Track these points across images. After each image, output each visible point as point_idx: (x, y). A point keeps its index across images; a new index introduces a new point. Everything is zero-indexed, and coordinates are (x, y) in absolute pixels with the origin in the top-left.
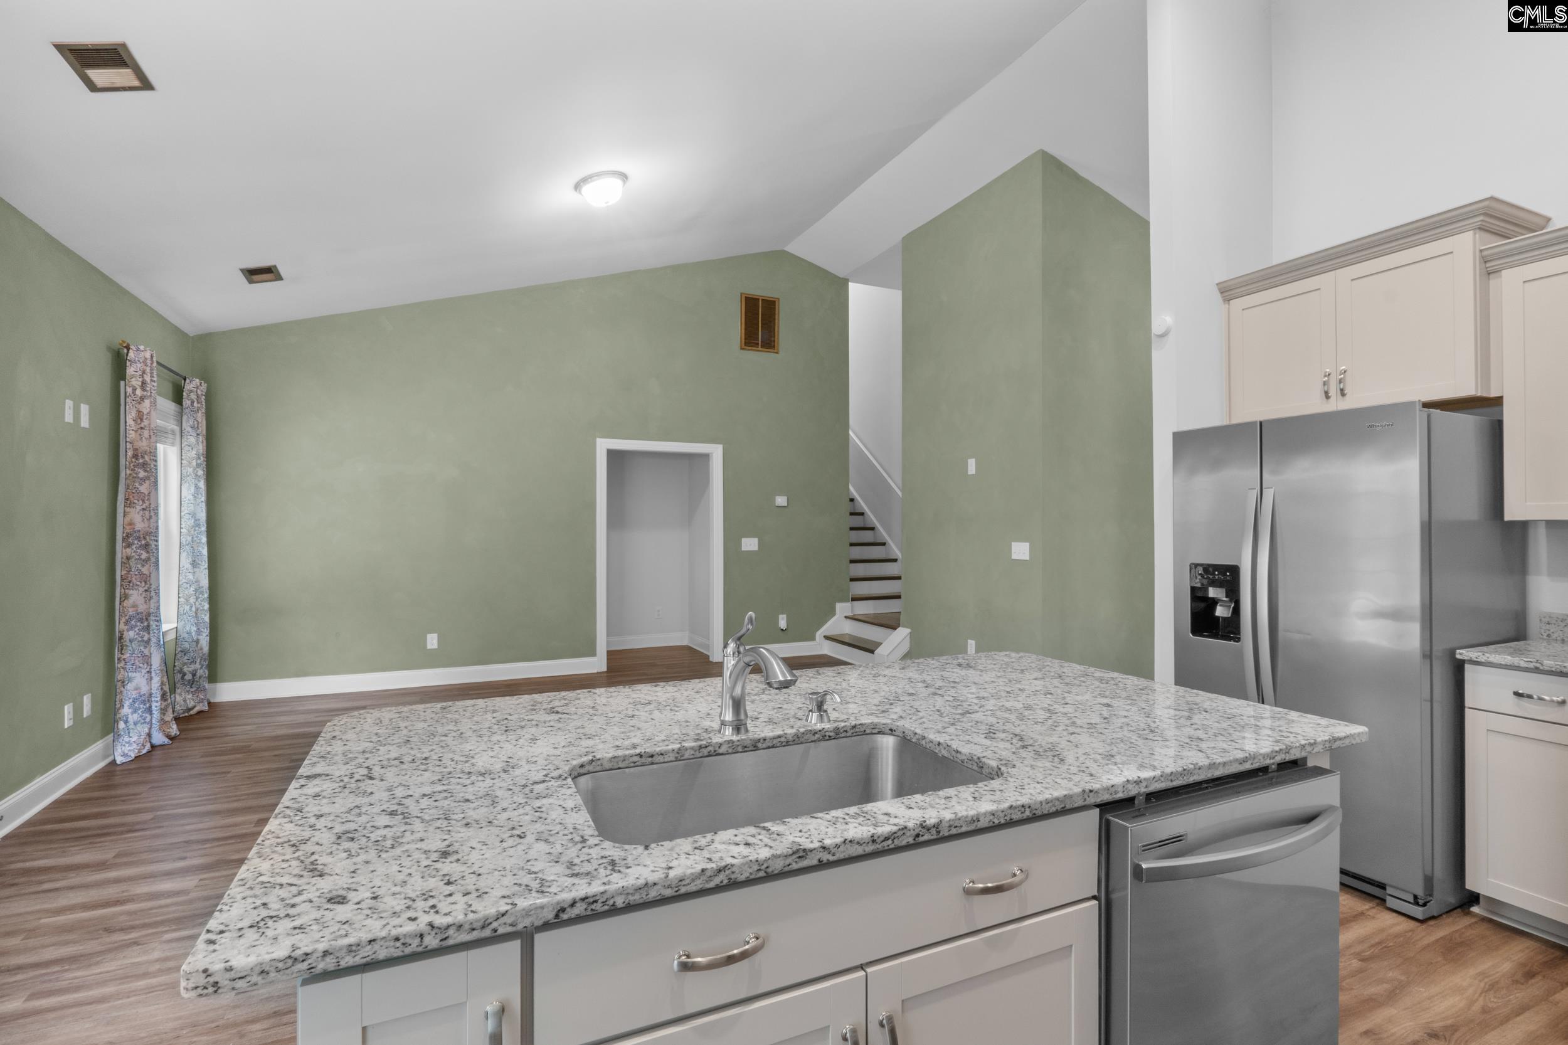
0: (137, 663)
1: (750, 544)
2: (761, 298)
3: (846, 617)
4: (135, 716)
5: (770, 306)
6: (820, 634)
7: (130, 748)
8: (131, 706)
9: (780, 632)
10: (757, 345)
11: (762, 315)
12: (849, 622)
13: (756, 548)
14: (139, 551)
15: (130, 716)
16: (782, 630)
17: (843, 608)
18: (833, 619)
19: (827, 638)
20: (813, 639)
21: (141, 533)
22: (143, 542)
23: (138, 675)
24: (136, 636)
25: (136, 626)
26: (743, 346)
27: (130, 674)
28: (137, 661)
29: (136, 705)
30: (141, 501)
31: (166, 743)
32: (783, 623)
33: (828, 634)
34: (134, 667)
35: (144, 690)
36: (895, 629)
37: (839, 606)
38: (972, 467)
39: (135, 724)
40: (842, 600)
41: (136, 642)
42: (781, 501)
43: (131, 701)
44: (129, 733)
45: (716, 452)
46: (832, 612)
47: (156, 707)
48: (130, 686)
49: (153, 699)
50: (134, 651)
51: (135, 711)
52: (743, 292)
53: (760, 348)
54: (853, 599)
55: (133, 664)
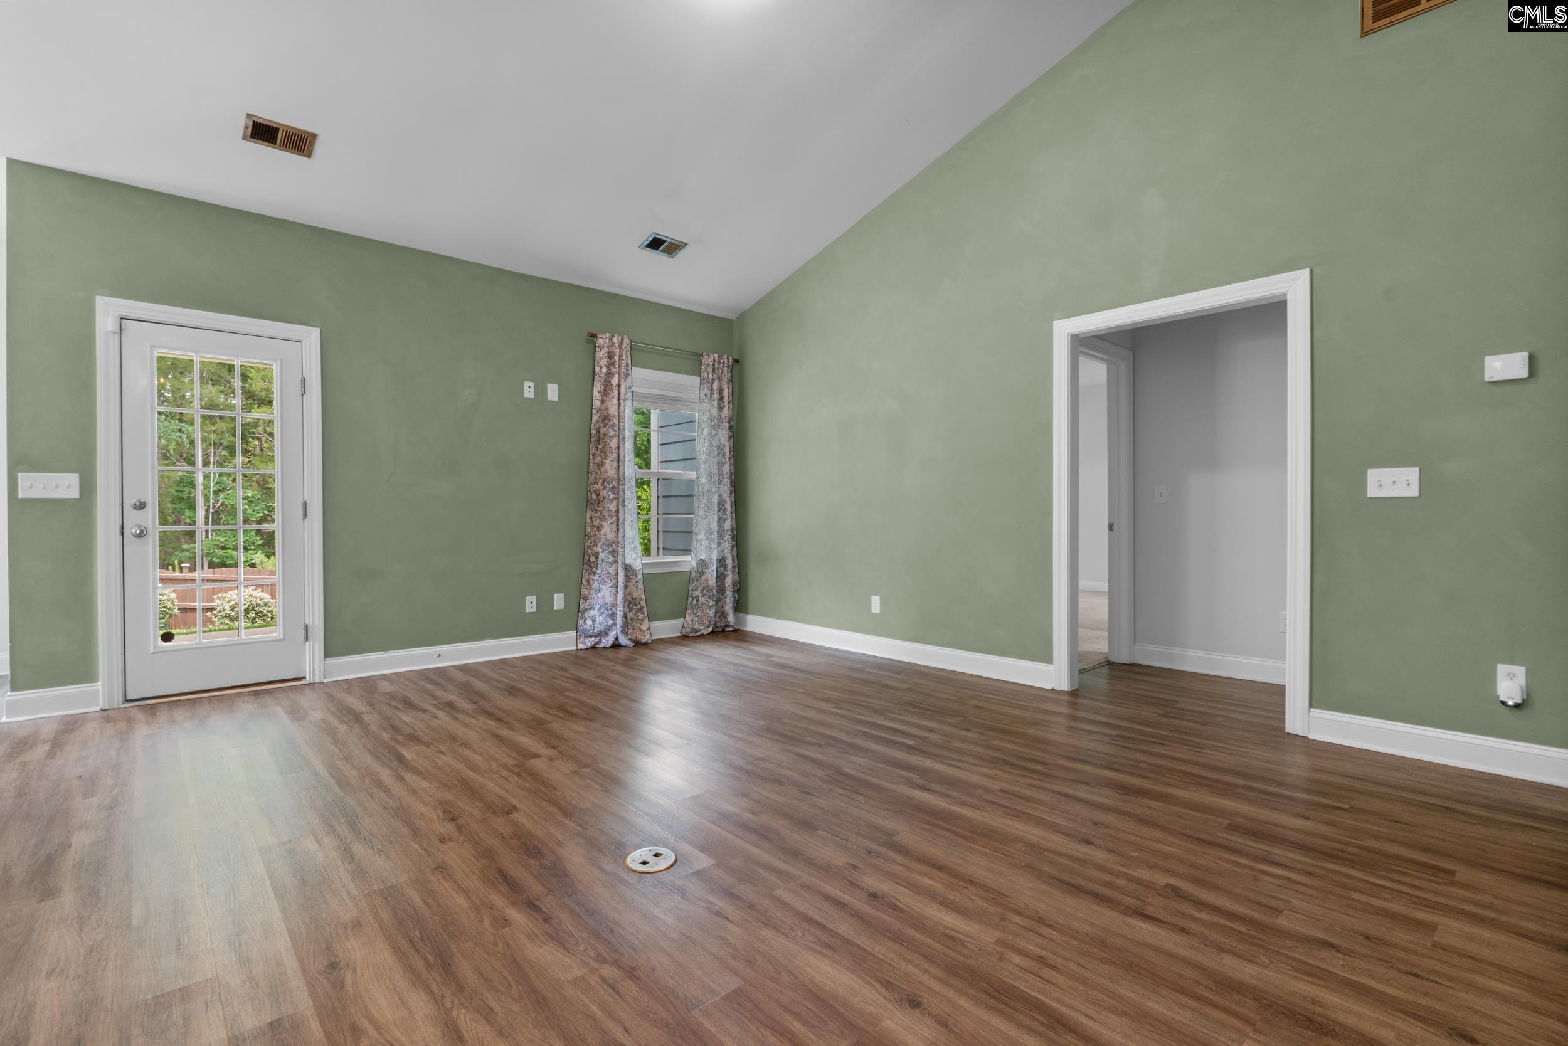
35: (609, 599)
48: (600, 595)
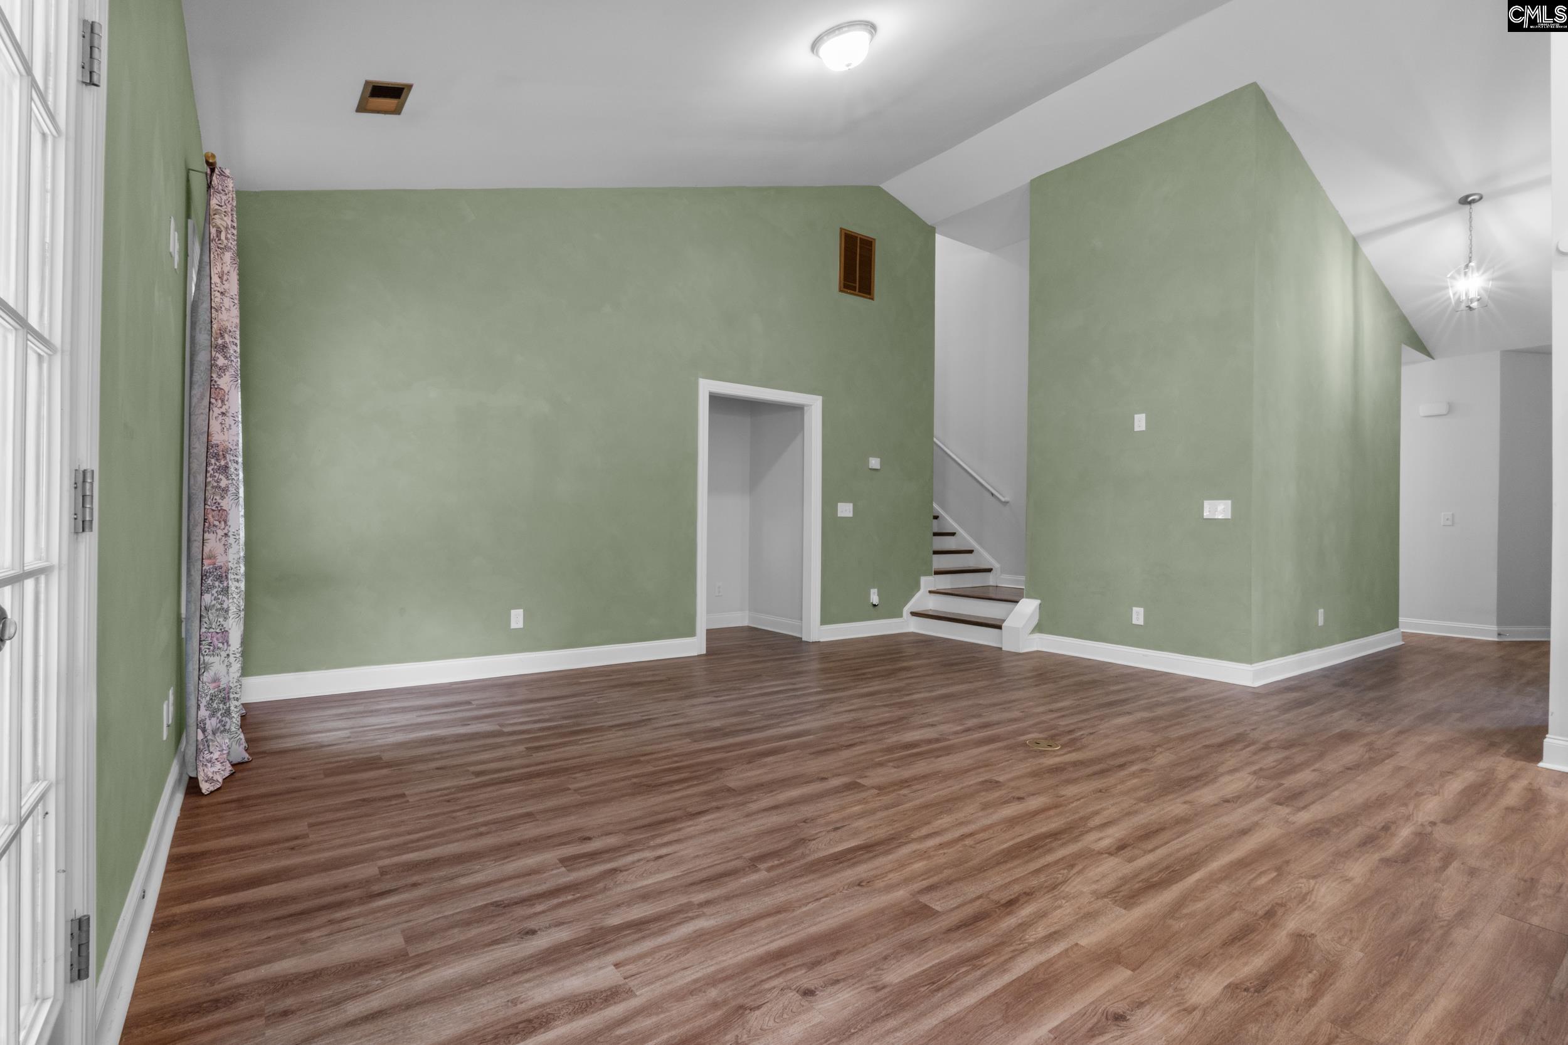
0: (216, 642)
1: (845, 510)
2: (859, 236)
3: (930, 592)
4: (214, 721)
5: (868, 245)
6: (907, 610)
7: (214, 769)
8: (208, 706)
9: (872, 608)
10: (854, 289)
11: (860, 255)
12: (933, 596)
13: (851, 515)
14: (217, 475)
15: (208, 722)
16: (875, 605)
17: (928, 582)
18: (918, 595)
19: (914, 614)
20: (901, 616)
21: (221, 448)
22: (223, 463)
23: (215, 659)
24: (214, 602)
25: (214, 587)
26: (842, 289)
27: (206, 658)
28: (215, 639)
29: (215, 705)
30: (220, 401)
31: (246, 760)
32: (875, 598)
33: (915, 610)
34: (212, 648)
36: (1017, 602)
37: (924, 580)
38: (1140, 422)
39: (214, 733)
40: (926, 574)
41: (214, 611)
42: (874, 463)
43: (208, 698)
44: (208, 746)
45: (814, 406)
46: (917, 587)
47: (236, 707)
49: (232, 696)
50: (211, 624)
51: (213, 715)
52: (843, 227)
53: (857, 292)
54: (937, 573)
55: (210, 644)
